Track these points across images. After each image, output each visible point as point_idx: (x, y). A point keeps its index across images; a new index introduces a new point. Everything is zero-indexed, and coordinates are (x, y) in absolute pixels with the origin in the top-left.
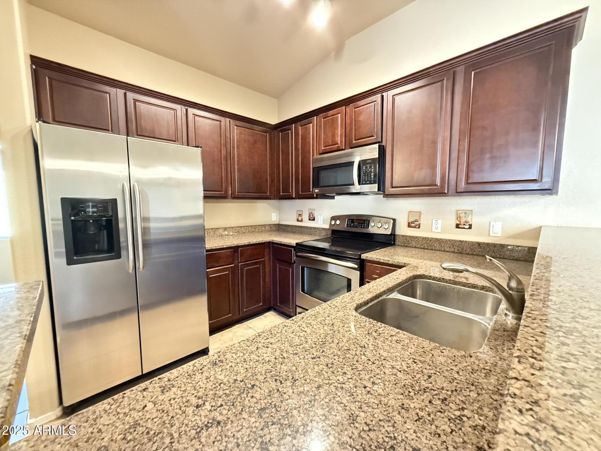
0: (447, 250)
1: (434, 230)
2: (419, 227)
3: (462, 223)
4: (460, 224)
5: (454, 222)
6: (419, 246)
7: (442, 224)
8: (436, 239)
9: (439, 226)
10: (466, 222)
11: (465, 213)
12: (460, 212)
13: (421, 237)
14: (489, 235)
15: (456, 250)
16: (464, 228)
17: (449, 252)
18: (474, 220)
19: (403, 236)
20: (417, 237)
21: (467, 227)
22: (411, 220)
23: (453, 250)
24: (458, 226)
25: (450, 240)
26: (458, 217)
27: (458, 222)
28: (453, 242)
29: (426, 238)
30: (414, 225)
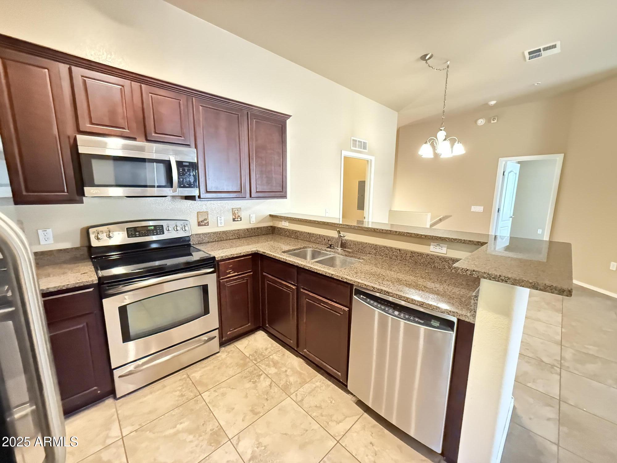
0: (231, 238)
1: (219, 225)
2: (208, 225)
3: (237, 217)
4: (235, 218)
5: (231, 217)
6: (211, 240)
7: (224, 219)
8: (223, 232)
9: (223, 221)
10: (239, 216)
11: (238, 210)
12: (235, 209)
13: (212, 233)
14: (250, 223)
15: (236, 237)
16: (238, 221)
17: (232, 239)
18: (243, 214)
19: (196, 235)
20: (209, 233)
21: (239, 220)
22: (200, 220)
23: (234, 237)
24: (234, 220)
25: (232, 231)
26: (234, 214)
27: (234, 217)
28: (234, 232)
29: (216, 232)
30: (204, 223)
